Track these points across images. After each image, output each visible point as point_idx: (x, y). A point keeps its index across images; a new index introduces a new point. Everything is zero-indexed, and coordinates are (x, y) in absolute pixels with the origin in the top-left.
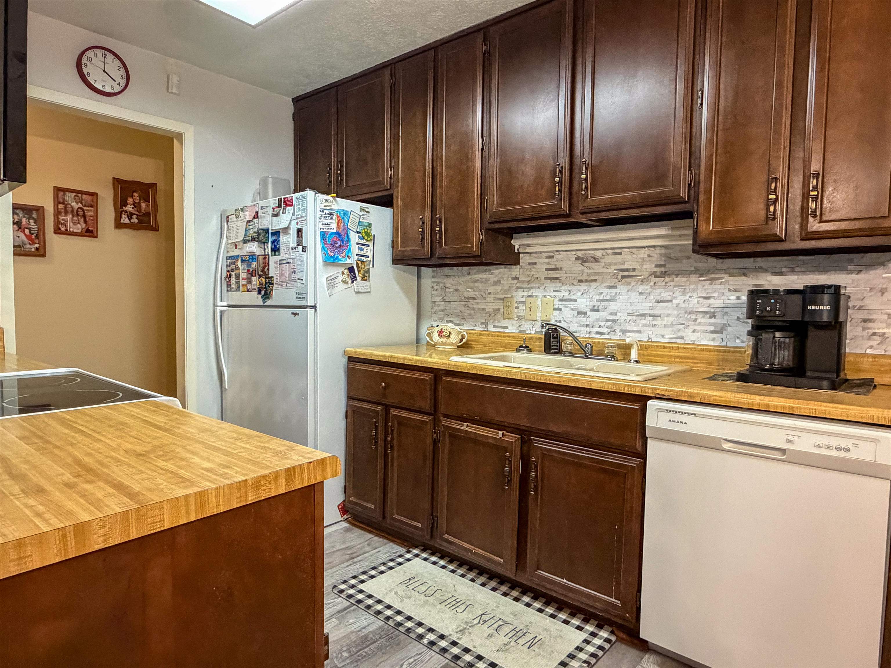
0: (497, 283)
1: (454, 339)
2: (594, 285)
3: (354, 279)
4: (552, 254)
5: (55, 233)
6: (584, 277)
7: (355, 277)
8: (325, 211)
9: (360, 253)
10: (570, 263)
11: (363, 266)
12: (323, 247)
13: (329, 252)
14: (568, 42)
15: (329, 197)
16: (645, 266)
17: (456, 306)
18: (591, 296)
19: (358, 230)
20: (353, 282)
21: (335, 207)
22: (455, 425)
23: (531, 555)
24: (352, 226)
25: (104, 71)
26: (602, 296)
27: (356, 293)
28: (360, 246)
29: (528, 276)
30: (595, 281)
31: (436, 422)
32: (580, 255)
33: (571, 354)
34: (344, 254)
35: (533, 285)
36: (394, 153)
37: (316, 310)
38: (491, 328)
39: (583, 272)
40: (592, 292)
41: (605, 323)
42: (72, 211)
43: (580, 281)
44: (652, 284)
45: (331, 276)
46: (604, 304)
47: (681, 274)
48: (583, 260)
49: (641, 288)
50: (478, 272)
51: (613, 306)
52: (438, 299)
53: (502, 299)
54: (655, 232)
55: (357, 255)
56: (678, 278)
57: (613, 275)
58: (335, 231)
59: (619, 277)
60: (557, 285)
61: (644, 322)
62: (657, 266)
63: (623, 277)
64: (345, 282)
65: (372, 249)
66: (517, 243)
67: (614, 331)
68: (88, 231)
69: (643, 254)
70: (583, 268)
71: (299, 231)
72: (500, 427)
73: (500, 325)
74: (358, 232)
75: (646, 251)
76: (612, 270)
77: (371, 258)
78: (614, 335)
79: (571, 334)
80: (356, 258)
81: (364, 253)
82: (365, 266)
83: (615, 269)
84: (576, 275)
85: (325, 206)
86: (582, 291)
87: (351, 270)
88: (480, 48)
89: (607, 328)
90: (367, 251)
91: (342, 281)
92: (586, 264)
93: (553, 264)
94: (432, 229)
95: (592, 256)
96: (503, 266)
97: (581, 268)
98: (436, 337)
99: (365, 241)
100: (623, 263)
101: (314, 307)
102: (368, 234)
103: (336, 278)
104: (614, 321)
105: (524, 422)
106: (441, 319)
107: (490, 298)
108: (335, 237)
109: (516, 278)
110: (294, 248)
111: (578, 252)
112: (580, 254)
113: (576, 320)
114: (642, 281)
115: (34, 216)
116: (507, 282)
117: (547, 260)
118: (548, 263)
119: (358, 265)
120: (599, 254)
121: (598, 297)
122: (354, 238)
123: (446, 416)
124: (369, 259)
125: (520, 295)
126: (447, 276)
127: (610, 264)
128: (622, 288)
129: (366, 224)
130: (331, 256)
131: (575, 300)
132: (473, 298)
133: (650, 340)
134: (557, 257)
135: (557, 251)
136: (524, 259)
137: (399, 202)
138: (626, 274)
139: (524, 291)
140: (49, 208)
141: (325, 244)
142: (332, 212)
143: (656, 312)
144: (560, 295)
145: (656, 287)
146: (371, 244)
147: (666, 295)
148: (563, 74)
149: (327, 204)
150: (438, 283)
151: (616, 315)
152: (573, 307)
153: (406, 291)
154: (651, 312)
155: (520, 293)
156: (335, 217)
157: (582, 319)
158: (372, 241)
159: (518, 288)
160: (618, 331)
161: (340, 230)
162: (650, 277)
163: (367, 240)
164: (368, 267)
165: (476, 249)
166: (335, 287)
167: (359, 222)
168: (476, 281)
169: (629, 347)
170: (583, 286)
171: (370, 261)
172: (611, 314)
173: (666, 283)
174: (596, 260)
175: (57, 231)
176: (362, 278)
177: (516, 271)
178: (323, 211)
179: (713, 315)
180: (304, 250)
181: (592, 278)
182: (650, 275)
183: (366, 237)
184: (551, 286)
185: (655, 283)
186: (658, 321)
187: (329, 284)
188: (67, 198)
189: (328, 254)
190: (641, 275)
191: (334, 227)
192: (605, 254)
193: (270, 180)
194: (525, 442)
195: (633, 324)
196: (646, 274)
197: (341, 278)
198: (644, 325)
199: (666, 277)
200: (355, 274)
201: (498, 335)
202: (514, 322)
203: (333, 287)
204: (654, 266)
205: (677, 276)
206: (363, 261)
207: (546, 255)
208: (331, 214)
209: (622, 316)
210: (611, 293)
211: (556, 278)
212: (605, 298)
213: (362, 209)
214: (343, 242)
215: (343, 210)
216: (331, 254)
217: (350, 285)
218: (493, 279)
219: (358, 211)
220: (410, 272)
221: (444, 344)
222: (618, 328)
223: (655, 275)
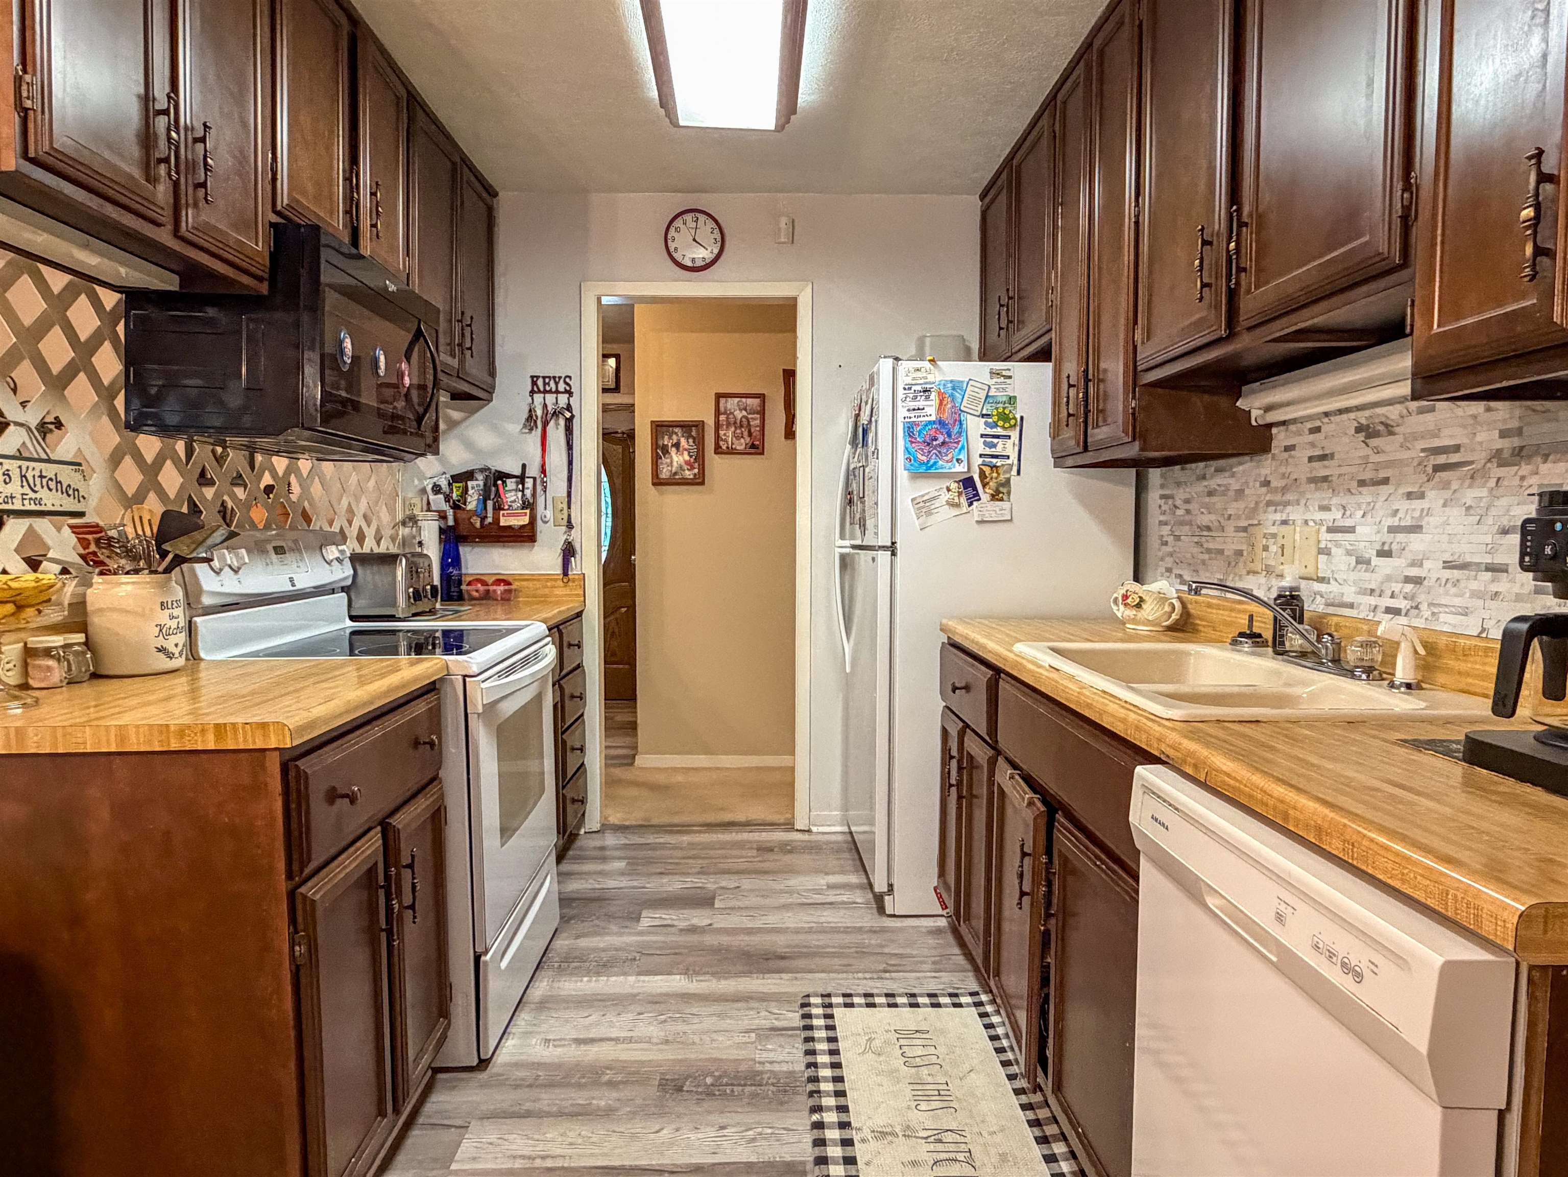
0: (1239, 494)
1: (1151, 611)
2: (1384, 490)
3: (974, 497)
4: (1317, 423)
5: (716, 453)
6: (1367, 475)
7: (977, 495)
8: (914, 388)
9: (988, 451)
10: (1346, 440)
11: (995, 475)
12: (906, 448)
13: (919, 456)
15: (923, 364)
16: (1479, 438)
18: (1378, 520)
19: (984, 412)
20: (970, 504)
21: (935, 377)
24: (971, 403)
25: (694, 240)
26: (1397, 519)
27: (978, 522)
28: (988, 440)
29: (1283, 476)
30: (1385, 481)
32: (1364, 421)
34: (950, 456)
35: (1290, 497)
37: (894, 554)
39: (1366, 461)
40: (1381, 511)
41: (1401, 585)
42: (735, 423)
43: (1362, 483)
44: (1492, 483)
45: (923, 496)
46: (1401, 537)
47: (1556, 452)
48: (1368, 433)
49: (1470, 495)
51: (1417, 543)
53: (1245, 529)
55: (981, 456)
56: (1549, 465)
57: (1419, 464)
58: (933, 418)
59: (1430, 470)
60: (1325, 495)
61: (1474, 585)
62: (1503, 434)
63: (1437, 468)
64: (953, 504)
65: (1017, 442)
66: (1250, 404)
67: (1417, 607)
68: (753, 446)
70: (1368, 451)
73: (1239, 585)
74: (983, 416)
76: (1415, 452)
77: (1014, 459)
78: (1417, 616)
80: (980, 461)
81: (999, 450)
82: (999, 474)
83: (1423, 450)
84: (1353, 469)
85: (914, 379)
86: (1364, 506)
87: (968, 483)
89: (1405, 598)
90: (1009, 448)
91: (948, 503)
92: (1373, 442)
93: (1320, 445)
95: (1383, 420)
96: (1247, 458)
97: (1363, 451)
98: (1121, 606)
99: (999, 429)
100: (1436, 435)
101: (891, 548)
102: (1007, 417)
103: (934, 498)
104: (1417, 581)
107: (1230, 528)
108: (930, 431)
109: (1266, 483)
111: (1359, 414)
112: (1363, 417)
113: (1353, 576)
114: (1472, 477)
115: (694, 433)
116: (1254, 491)
117: (1312, 437)
118: (1313, 445)
119: (982, 475)
120: (1394, 413)
121: (1390, 521)
122: (975, 427)
124: (1009, 462)
125: (1270, 520)
127: (1415, 437)
128: (1434, 498)
129: (1004, 399)
130: (922, 463)
131: (1351, 530)
132: (1209, 528)
133: (1484, 635)
134: (1328, 427)
135: (1326, 414)
136: (1279, 438)
138: (1442, 459)
139: (1276, 511)
140: (710, 421)
141: (912, 442)
142: (928, 386)
144: (1329, 517)
145: (1501, 490)
146: (1015, 435)
149: (919, 374)
150: (1166, 498)
151: (1421, 565)
152: (1349, 547)
154: (1488, 559)
155: (1271, 515)
156: (933, 396)
157: (1362, 574)
158: (1018, 428)
159: (1269, 504)
160: (1424, 607)
161: (945, 416)
162: (1489, 465)
163: (1003, 427)
164: (1007, 476)
165: (1124, 430)
166: (931, 514)
167: (987, 396)
168: (1212, 492)
170: (1367, 495)
171: (1011, 465)
172: (1413, 564)
173: (1523, 478)
174: (1389, 429)
175: (718, 450)
176: (993, 496)
177: (1266, 467)
178: (910, 389)
181: (1382, 474)
182: (1489, 460)
183: (1001, 423)
184: (1318, 496)
185: (1499, 479)
187: (919, 509)
188: (729, 406)
189: (916, 459)
190: (1472, 463)
191: (931, 411)
192: (1405, 411)
193: (928, 341)
195: (1453, 590)
196: (1480, 457)
197: (945, 497)
198: (1476, 594)
199: (1523, 464)
200: (975, 489)
203: (929, 513)
204: (1496, 433)
205: (1546, 458)
206: (995, 466)
207: (1309, 425)
208: (925, 391)
209: (1432, 569)
210: (1414, 510)
211: (1325, 479)
212: (1403, 524)
213: (993, 374)
214: (949, 435)
215: (952, 381)
216: (924, 458)
217: (965, 510)
218: (1235, 485)
219: (986, 378)
220: (1122, 482)
221: (1134, 621)
222: (1422, 598)
223: (1499, 458)
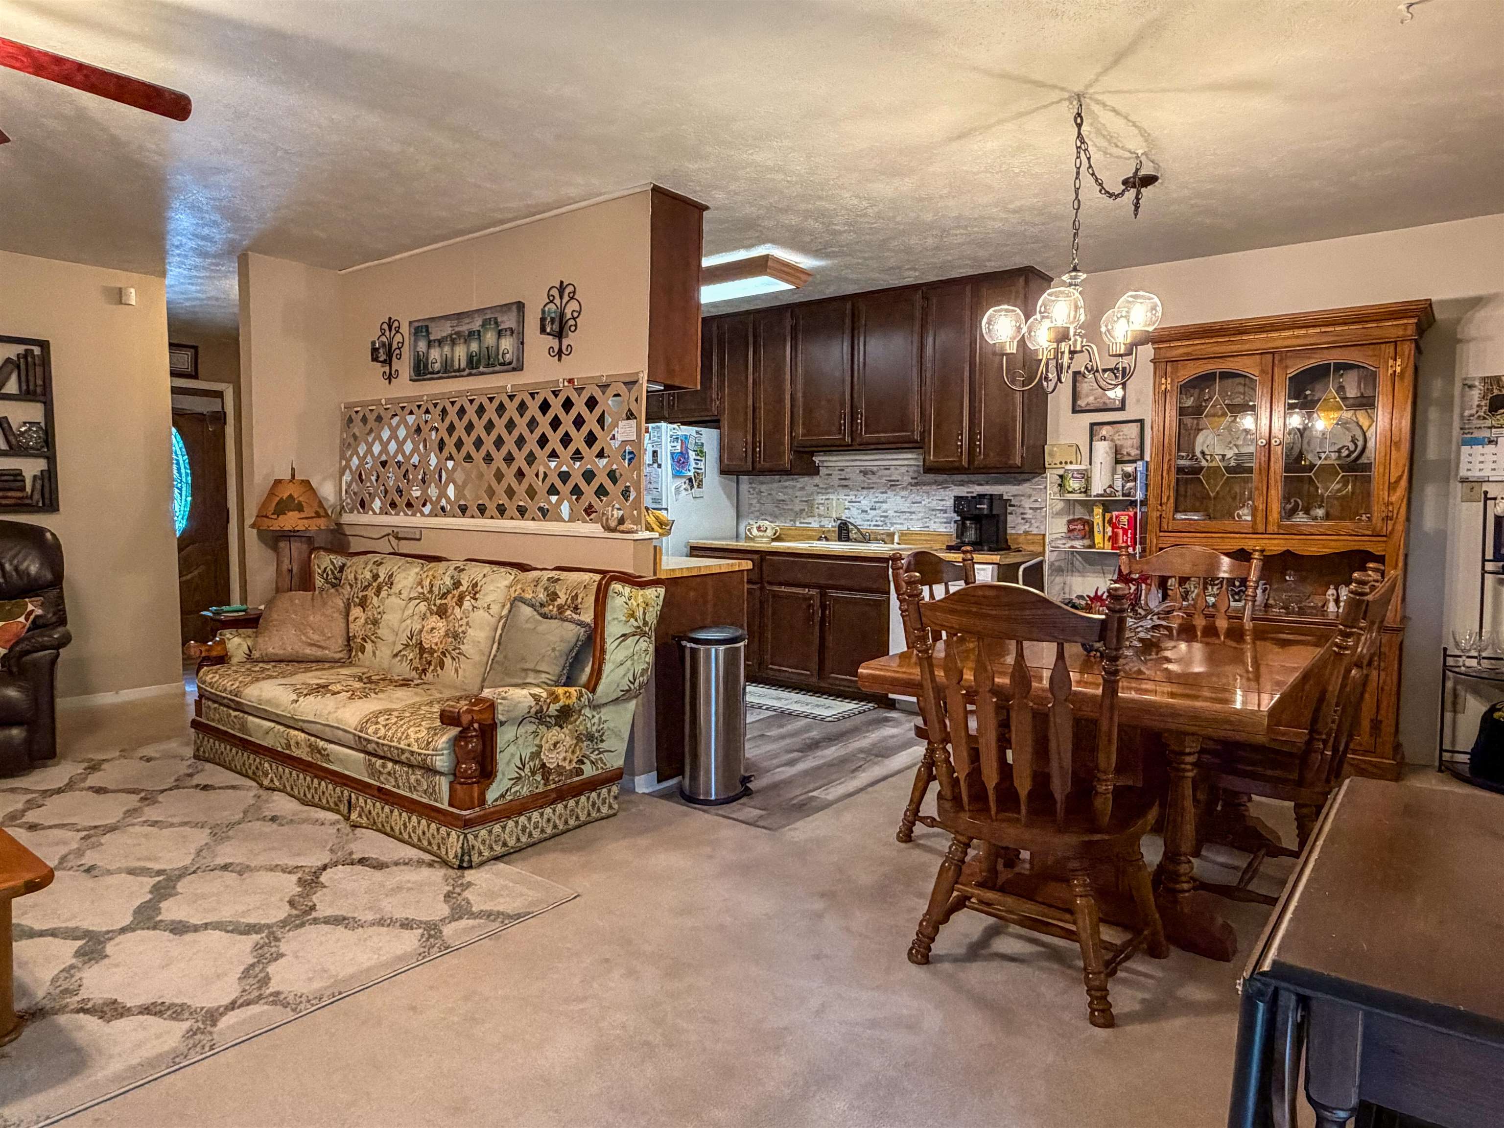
0: (802, 489)
1: (769, 533)
2: (872, 491)
3: (692, 487)
4: (843, 468)
6: (865, 486)
7: (693, 485)
9: (696, 466)
10: (856, 475)
11: (698, 477)
12: (672, 464)
13: (676, 467)
14: (848, 332)
15: (675, 426)
16: (904, 479)
17: (770, 507)
18: (870, 499)
19: (695, 449)
20: (691, 490)
21: (680, 433)
22: (776, 588)
23: (828, 664)
24: (691, 446)
26: (878, 499)
27: (694, 498)
28: (696, 462)
29: (826, 484)
30: (873, 488)
31: (762, 589)
33: (856, 541)
34: (686, 468)
35: (829, 491)
36: (721, 387)
37: (667, 512)
38: (798, 524)
39: (864, 482)
40: (871, 496)
41: (879, 518)
43: (863, 488)
44: (909, 490)
45: (677, 485)
46: (879, 504)
48: (865, 473)
49: (903, 493)
50: (786, 481)
51: (885, 506)
52: (754, 501)
53: (806, 501)
54: (910, 456)
55: (694, 468)
56: (925, 487)
57: (885, 484)
58: (679, 451)
59: (889, 486)
60: (846, 491)
61: (904, 517)
62: (912, 478)
63: (891, 486)
64: (686, 490)
65: (705, 463)
66: (817, 459)
67: (885, 524)
69: (904, 469)
70: (865, 479)
71: (655, 453)
72: (804, 586)
73: (805, 521)
74: (694, 451)
75: (906, 468)
76: (883, 480)
77: (704, 471)
78: (885, 526)
79: (855, 527)
80: (694, 471)
81: (699, 466)
82: (700, 477)
83: (886, 480)
84: (860, 484)
86: (865, 495)
87: (690, 480)
88: (788, 323)
89: (880, 521)
90: (701, 465)
92: (867, 476)
93: (843, 475)
94: (754, 450)
95: (871, 470)
96: (807, 476)
97: (863, 478)
98: (755, 532)
99: (699, 457)
100: (891, 476)
101: (666, 509)
102: (701, 452)
103: (680, 487)
104: (886, 517)
105: (822, 582)
106: (758, 518)
107: (797, 501)
108: (679, 456)
109: (817, 486)
110: (649, 465)
111: (861, 467)
112: (862, 469)
113: (859, 516)
114: (903, 489)
116: (810, 488)
117: (839, 473)
118: (841, 475)
119: (695, 476)
120: (875, 469)
121: (875, 500)
122: (692, 455)
123: (770, 583)
124: (702, 471)
125: (820, 498)
126: (762, 483)
127: (882, 476)
128: (890, 494)
129: (700, 444)
130: (677, 471)
131: (859, 502)
132: (784, 501)
133: (907, 529)
134: (848, 470)
135: (846, 467)
136: (823, 471)
137: (725, 424)
138: (893, 483)
139: (823, 495)
141: (673, 461)
142: (678, 436)
143: (912, 510)
144: (849, 498)
145: (912, 493)
146: (704, 459)
147: (918, 499)
148: (845, 344)
149: (674, 431)
150: (754, 489)
151: (887, 512)
152: (857, 507)
153: (729, 497)
154: (909, 510)
155: (820, 497)
156: (679, 440)
157: (864, 515)
158: (705, 457)
159: (818, 493)
160: (887, 523)
161: (683, 450)
162: (908, 486)
163: (701, 456)
164: (702, 477)
165: (788, 466)
166: (680, 494)
167: (695, 442)
168: (786, 487)
169: (893, 534)
170: (865, 492)
171: (703, 473)
172: (884, 512)
173: (918, 490)
174: (873, 473)
176: (698, 486)
177: (816, 480)
178: (672, 437)
179: (945, 512)
180: (660, 466)
181: (871, 486)
183: (700, 454)
184: (842, 491)
185: (911, 490)
186: (913, 516)
187: (676, 491)
189: (675, 469)
190: (903, 485)
191: (679, 448)
192: (879, 469)
194: (823, 595)
195: (897, 519)
196: (905, 484)
197: (684, 486)
198: (904, 519)
199: (918, 486)
200: (693, 483)
201: (805, 529)
202: (816, 518)
204: (910, 478)
206: (698, 473)
207: (838, 468)
208: (677, 438)
209: (891, 513)
210: (883, 497)
211: (846, 486)
212: (879, 501)
213: (697, 432)
214: (685, 459)
215: (685, 434)
217: (689, 492)
218: (799, 485)
219: (694, 434)
220: (732, 480)
221: (762, 537)
222: (887, 521)
223: (911, 484)
